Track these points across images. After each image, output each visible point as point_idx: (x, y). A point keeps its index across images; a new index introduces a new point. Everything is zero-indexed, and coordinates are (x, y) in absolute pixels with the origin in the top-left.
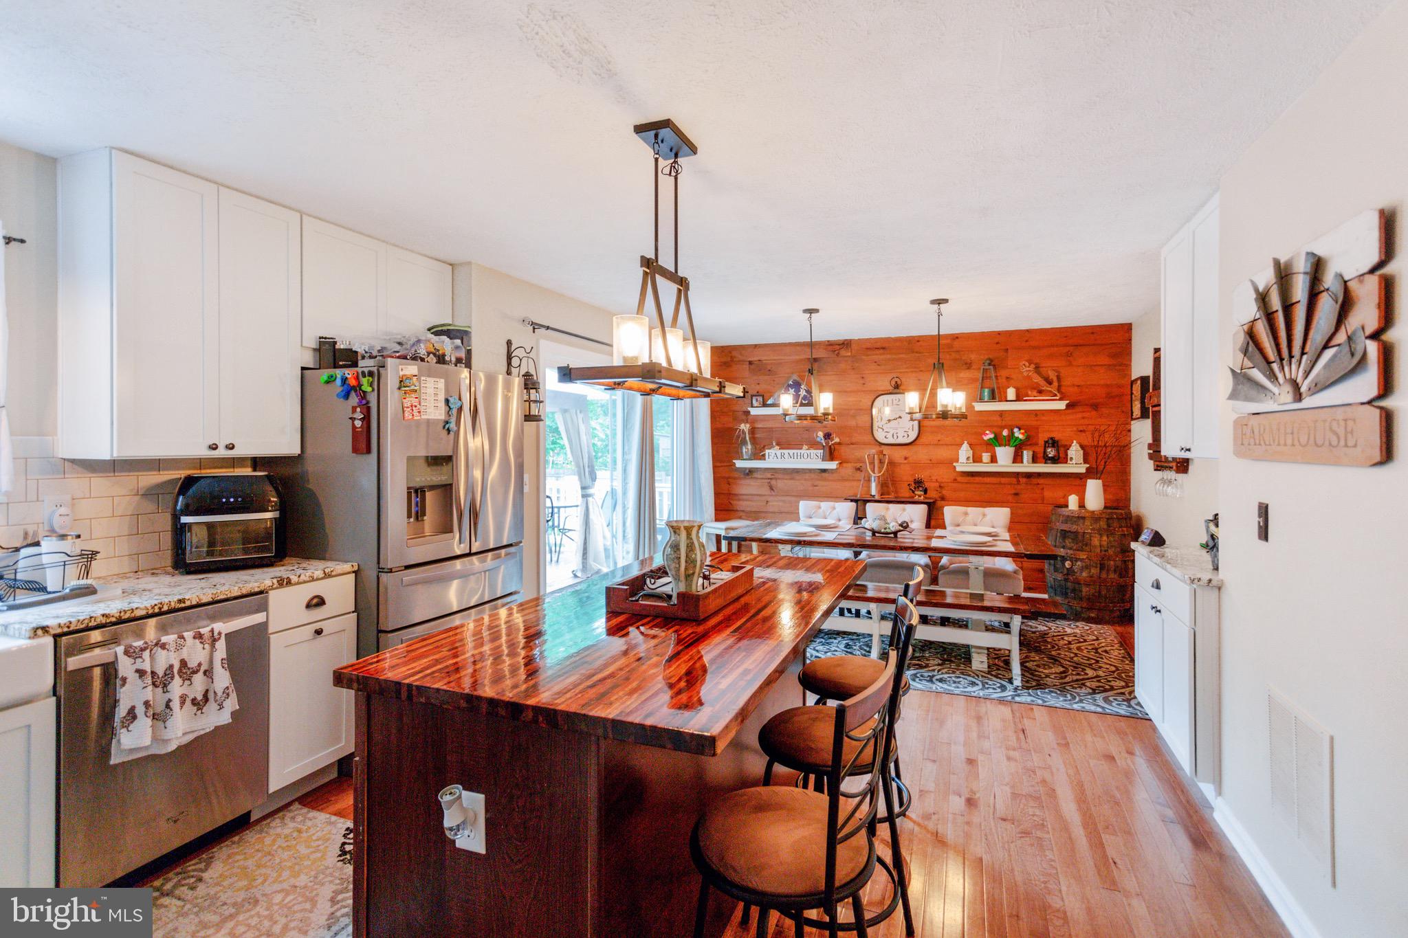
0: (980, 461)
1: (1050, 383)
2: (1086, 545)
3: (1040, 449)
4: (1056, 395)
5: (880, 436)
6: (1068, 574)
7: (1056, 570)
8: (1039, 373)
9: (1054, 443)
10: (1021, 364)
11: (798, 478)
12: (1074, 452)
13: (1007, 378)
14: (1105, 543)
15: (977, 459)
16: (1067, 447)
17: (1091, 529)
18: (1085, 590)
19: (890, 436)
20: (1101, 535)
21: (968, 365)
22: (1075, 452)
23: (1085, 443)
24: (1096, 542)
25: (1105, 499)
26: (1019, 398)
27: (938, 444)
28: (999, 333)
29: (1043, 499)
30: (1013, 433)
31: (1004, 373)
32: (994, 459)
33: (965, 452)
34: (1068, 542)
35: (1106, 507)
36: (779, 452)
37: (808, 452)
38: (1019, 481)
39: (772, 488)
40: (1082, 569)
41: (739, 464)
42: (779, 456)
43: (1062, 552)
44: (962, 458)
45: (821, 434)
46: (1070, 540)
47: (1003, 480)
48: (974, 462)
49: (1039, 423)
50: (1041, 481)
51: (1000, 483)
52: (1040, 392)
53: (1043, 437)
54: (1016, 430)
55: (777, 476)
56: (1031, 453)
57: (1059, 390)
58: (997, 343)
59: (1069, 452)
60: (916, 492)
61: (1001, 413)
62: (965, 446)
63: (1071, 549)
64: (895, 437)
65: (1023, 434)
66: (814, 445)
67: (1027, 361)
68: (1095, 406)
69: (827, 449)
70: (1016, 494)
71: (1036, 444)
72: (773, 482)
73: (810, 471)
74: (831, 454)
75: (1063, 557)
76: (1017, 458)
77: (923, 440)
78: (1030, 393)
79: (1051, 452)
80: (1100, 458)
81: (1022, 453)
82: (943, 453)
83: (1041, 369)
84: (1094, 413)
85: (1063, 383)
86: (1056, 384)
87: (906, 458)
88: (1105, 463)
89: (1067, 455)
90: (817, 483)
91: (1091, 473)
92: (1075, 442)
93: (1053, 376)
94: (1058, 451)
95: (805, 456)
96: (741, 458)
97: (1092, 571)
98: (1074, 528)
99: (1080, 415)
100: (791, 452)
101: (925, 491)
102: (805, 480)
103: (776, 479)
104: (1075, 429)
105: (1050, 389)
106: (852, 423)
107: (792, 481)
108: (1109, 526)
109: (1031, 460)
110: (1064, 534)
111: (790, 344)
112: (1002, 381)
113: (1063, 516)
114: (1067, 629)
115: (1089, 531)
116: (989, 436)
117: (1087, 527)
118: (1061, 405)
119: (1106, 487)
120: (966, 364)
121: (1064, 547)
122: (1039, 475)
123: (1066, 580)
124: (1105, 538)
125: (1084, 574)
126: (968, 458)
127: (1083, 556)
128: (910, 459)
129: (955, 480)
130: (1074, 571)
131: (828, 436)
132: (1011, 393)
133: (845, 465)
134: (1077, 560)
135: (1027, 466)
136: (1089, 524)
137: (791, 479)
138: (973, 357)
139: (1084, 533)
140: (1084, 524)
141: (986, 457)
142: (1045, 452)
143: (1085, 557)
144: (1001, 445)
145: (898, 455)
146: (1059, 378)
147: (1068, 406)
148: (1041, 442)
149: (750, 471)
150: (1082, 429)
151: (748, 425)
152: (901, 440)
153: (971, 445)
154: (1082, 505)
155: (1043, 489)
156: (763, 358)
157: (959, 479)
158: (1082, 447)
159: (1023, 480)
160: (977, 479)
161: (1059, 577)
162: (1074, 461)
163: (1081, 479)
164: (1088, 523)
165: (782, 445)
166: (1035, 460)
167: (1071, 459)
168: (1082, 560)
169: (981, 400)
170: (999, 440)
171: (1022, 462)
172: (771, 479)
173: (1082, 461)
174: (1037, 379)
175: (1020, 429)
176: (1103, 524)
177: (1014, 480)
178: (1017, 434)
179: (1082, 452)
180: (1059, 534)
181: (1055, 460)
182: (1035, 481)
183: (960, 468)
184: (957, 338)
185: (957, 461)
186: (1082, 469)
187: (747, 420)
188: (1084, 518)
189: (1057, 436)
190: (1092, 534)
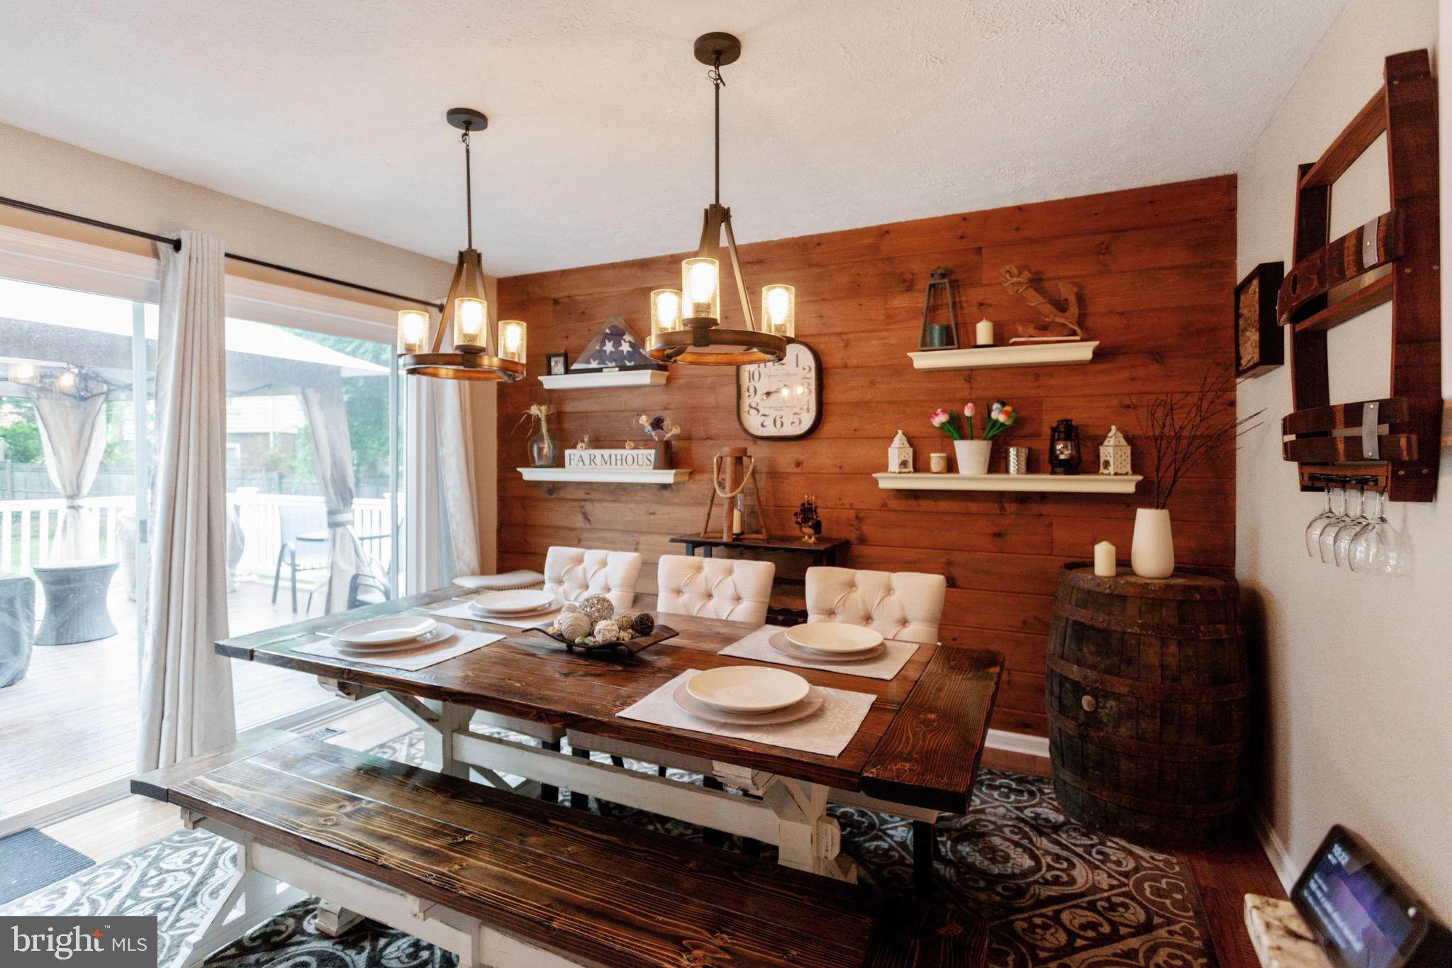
0: (927, 469)
1: (1062, 307)
2: (1129, 662)
3: (1042, 445)
4: (1074, 333)
5: (754, 423)
6: (1086, 725)
7: (1063, 711)
8: (1042, 292)
9: (1068, 430)
10: (1003, 271)
11: (624, 498)
12: (1111, 450)
13: (981, 304)
14: (1172, 661)
15: (920, 465)
16: (1100, 440)
17: (1141, 626)
18: (1126, 766)
19: (768, 422)
20: (1164, 642)
21: (909, 285)
22: (1114, 449)
23: (1137, 431)
24: (1151, 656)
25: (1176, 548)
26: (1000, 340)
27: (856, 437)
28: (964, 218)
29: (1051, 545)
30: (990, 411)
31: (972, 295)
32: (951, 466)
33: (898, 450)
34: (1088, 651)
35: (1179, 570)
36: (586, 454)
37: (635, 452)
38: (1002, 509)
39: (587, 518)
40: (1119, 719)
41: (529, 474)
42: (587, 461)
43: (1075, 672)
44: (894, 465)
45: (644, 420)
46: (1093, 648)
47: (973, 507)
48: (916, 470)
49: (1041, 392)
50: (1046, 509)
51: (968, 514)
52: (1044, 328)
53: (1050, 419)
54: (996, 406)
55: (593, 495)
56: (1024, 452)
57: (1081, 323)
58: (961, 237)
59: (1102, 449)
60: (804, 530)
61: (969, 373)
62: (899, 439)
63: (1093, 667)
64: (778, 424)
65: (1007, 414)
66: (646, 443)
67: (1017, 267)
68: (1157, 355)
69: (662, 447)
70: (998, 535)
71: (1037, 435)
72: (588, 506)
73: (644, 486)
74: (670, 457)
75: (1078, 683)
76: (997, 464)
77: (829, 427)
78: (1020, 329)
79: (1064, 451)
80: (1166, 461)
81: (1007, 452)
82: (860, 454)
83: (1048, 285)
84: (1155, 369)
85: (1090, 309)
86: (1074, 310)
87: (798, 464)
88: (1176, 472)
89: (1098, 456)
90: (654, 508)
91: (1147, 495)
92: (1113, 427)
93: (1066, 291)
94: (1077, 448)
95: (630, 460)
96: (529, 463)
97: (1143, 725)
98: (1101, 620)
99: (1124, 375)
100: (606, 452)
101: (817, 528)
102: (637, 502)
103: (592, 501)
104: (1115, 402)
105: (1062, 321)
106: (710, 400)
107: (618, 505)
108: (1182, 620)
109: (1023, 467)
110: (1081, 631)
111: (614, 266)
112: (970, 310)
113: (1079, 589)
114: (1081, 874)
115: (1137, 630)
116: (940, 419)
117: (1129, 621)
118: (1082, 351)
119: (1178, 526)
120: (904, 281)
121: (1078, 662)
122: (1043, 497)
123: (1084, 738)
124: (1173, 648)
125: (1123, 730)
126: (904, 464)
127: (1121, 686)
128: (805, 465)
129: (885, 505)
130: (1101, 722)
131: (657, 424)
132: (984, 331)
133: (698, 477)
134: (1108, 695)
135: (1016, 480)
136: (1136, 613)
137: (614, 501)
138: (916, 267)
139: (1124, 633)
140: (1123, 611)
141: (936, 460)
142: (1052, 449)
143: (1124, 690)
144: (963, 437)
145: (786, 457)
146: (1081, 300)
147: (1097, 353)
148: (1047, 431)
149: (554, 487)
150: (1127, 402)
151: (544, 408)
152: (789, 431)
153: (911, 440)
154: (1124, 562)
155: (1051, 524)
156: (575, 292)
157: (893, 503)
158: (1128, 439)
159: (1011, 508)
160: (925, 504)
161: (1070, 727)
162: (1111, 470)
163: (1128, 506)
164: (1132, 609)
165: (597, 443)
166: (1032, 466)
167: (1107, 464)
168: (1118, 697)
169: (926, 345)
170: (959, 428)
171: (1007, 471)
172: (585, 500)
173: (1129, 469)
174: (1035, 300)
175: (1003, 404)
176: (1169, 615)
177: (993, 507)
178: (994, 415)
179: (1128, 450)
180: (1069, 631)
181: (1071, 467)
182: (1034, 508)
183: (886, 482)
184: (888, 232)
185: (884, 468)
186: (1127, 486)
187: (550, 400)
188: (1123, 598)
189: (1077, 418)
190: (1142, 638)
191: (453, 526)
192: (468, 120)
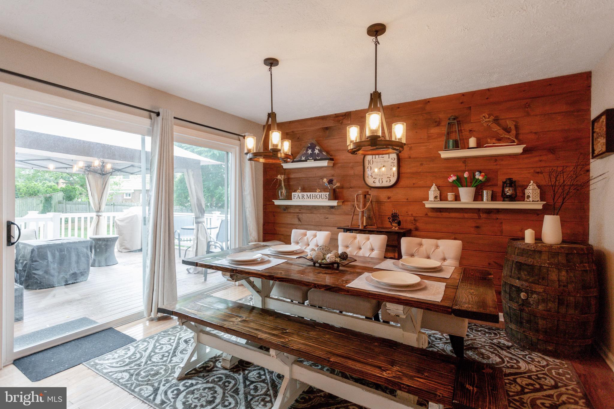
0: (446, 200)
1: (507, 130)
2: (543, 278)
3: (498, 190)
4: (514, 142)
5: (370, 181)
6: (523, 305)
7: (511, 299)
8: (499, 125)
9: (511, 183)
10: (481, 116)
11: (315, 212)
12: (531, 191)
13: (470, 131)
14: (563, 278)
15: (443, 198)
16: (525, 187)
17: (549, 264)
18: (541, 322)
19: (377, 181)
20: (559, 270)
21: (438, 124)
22: (532, 190)
23: (543, 183)
24: (553, 276)
25: (563, 233)
26: (479, 145)
27: (414, 187)
28: (463, 95)
29: (501, 232)
30: (474, 176)
31: (467, 127)
32: (457, 198)
33: (433, 192)
34: (523, 274)
35: (563, 242)
36: (300, 194)
37: (320, 194)
38: (480, 216)
39: (299, 220)
40: (538, 303)
41: (277, 202)
42: (301, 197)
43: (517, 283)
44: (431, 197)
45: (325, 180)
46: (526, 273)
47: (466, 215)
48: (441, 200)
49: (498, 167)
50: (500, 216)
51: (464, 218)
52: (499, 140)
53: (501, 178)
54: (477, 173)
55: (302, 211)
56: (490, 192)
57: (516, 137)
58: (462, 103)
59: (526, 191)
60: (393, 224)
61: (465, 160)
62: (434, 187)
63: (526, 281)
64: (381, 182)
65: (483, 176)
66: (325, 189)
67: (488, 114)
68: (552, 150)
69: (332, 191)
70: (477, 227)
71: (496, 185)
72: (300, 216)
73: (323, 207)
74: (335, 195)
75: (519, 287)
76: (478, 197)
77: (402, 183)
78: (489, 140)
79: (509, 191)
80: (557, 196)
81: (482, 192)
82: (417, 193)
83: (501, 122)
84: (551, 156)
85: (520, 132)
86: (514, 132)
87: (389, 198)
88: (564, 199)
89: (524, 194)
90: (328, 216)
91: (548, 210)
92: (532, 181)
93: (510, 124)
94: (515, 190)
95: (318, 196)
96: (277, 198)
97: (550, 305)
98: (530, 261)
99: (537, 159)
100: (309, 194)
101: (399, 223)
102: (320, 214)
103: (302, 213)
104: (532, 171)
105: (508, 137)
106: (351, 172)
107: (312, 215)
108: (568, 261)
109: (490, 199)
110: (520, 266)
111: (311, 119)
112: (465, 133)
113: (519, 248)
114: (522, 365)
115: (547, 265)
116: (453, 178)
117: (543, 261)
118: (518, 149)
119: (563, 222)
120: (436, 122)
121: (519, 279)
122: (498, 211)
123: (522, 310)
124: (564, 273)
125: (540, 307)
126: (436, 197)
127: (539, 289)
128: (392, 199)
129: (427, 214)
130: (529, 303)
131: (330, 182)
132: (472, 142)
133: (346, 203)
134: (533, 292)
135: (486, 204)
136: (546, 258)
137: (312, 213)
138: (441, 116)
139: (540, 266)
140: (540, 257)
141: (450, 196)
142: (503, 191)
143: (541, 290)
144: (463, 186)
145: (383, 195)
146: (517, 128)
147: (525, 151)
148: (500, 183)
149: (286, 208)
150: (538, 170)
151: (283, 176)
152: (385, 184)
153: (439, 187)
154: (538, 238)
155: (502, 223)
156: (295, 130)
157: (430, 214)
158: (539, 187)
159: (483, 216)
160: (445, 214)
161: (515, 306)
162: (531, 199)
163: (538, 215)
164: (544, 257)
165: (304, 190)
166: (493, 198)
167: (528, 197)
168: (538, 293)
169: (446, 148)
170: (461, 182)
171: (482, 200)
172: (299, 213)
173: (539, 199)
174: (496, 128)
175: (480, 172)
176: (562, 259)
177: (475, 216)
178: (477, 177)
179: (539, 191)
180: (514, 265)
181: (512, 198)
182: (494, 216)
183: (428, 205)
184: (429, 102)
185: (427, 199)
186: (539, 206)
187: (285, 173)
188: (540, 252)
189: (515, 178)
190: (549, 269)
191: (248, 222)
192: (271, 62)
